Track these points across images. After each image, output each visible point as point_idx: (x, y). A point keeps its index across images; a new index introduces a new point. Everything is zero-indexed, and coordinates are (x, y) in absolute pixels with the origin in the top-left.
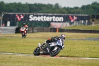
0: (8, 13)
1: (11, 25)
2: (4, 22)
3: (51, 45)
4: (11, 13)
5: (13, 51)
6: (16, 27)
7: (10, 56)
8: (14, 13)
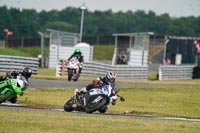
0: (178, 38)
1: (184, 62)
2: (169, 54)
3: (91, 94)
4: (183, 38)
5: (187, 114)
6: (193, 66)
7: (181, 123)
8: (190, 38)
